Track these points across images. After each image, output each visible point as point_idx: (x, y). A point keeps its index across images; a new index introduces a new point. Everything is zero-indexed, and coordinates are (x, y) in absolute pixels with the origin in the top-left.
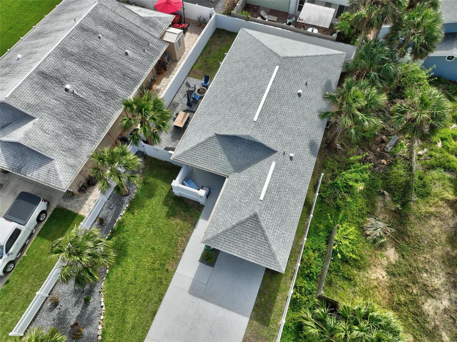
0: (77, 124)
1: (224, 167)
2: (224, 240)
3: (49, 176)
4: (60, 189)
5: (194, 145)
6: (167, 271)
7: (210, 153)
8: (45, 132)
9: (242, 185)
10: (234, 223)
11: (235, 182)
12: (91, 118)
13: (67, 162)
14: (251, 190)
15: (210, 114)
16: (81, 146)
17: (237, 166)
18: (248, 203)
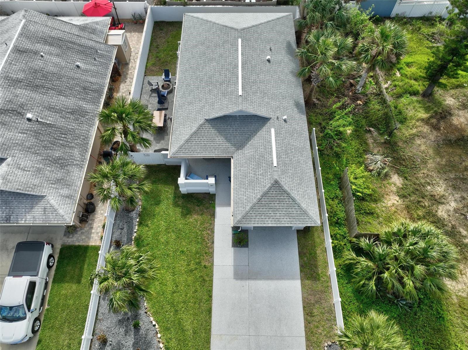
0: (55, 152)
1: (225, 149)
2: (255, 215)
3: (46, 215)
4: (65, 224)
5: (187, 137)
6: (205, 268)
7: (206, 140)
8: (24, 170)
9: (250, 159)
10: (259, 196)
11: (242, 159)
12: (67, 142)
13: (61, 193)
14: (261, 161)
15: (190, 103)
16: (69, 174)
17: (237, 145)
18: (264, 174)
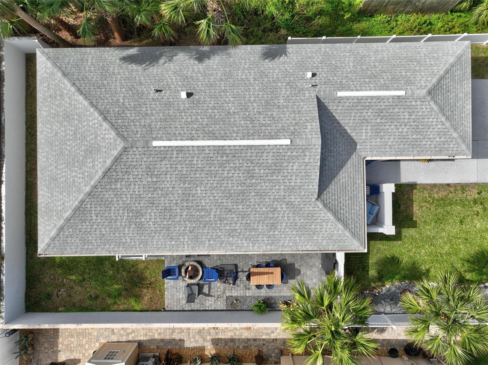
2: (462, 126)
5: (340, 226)
7: (344, 198)
9: (378, 131)
10: (443, 119)
11: (373, 144)
14: (388, 114)
15: (273, 226)
17: (349, 151)
18: (410, 111)
